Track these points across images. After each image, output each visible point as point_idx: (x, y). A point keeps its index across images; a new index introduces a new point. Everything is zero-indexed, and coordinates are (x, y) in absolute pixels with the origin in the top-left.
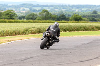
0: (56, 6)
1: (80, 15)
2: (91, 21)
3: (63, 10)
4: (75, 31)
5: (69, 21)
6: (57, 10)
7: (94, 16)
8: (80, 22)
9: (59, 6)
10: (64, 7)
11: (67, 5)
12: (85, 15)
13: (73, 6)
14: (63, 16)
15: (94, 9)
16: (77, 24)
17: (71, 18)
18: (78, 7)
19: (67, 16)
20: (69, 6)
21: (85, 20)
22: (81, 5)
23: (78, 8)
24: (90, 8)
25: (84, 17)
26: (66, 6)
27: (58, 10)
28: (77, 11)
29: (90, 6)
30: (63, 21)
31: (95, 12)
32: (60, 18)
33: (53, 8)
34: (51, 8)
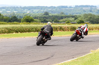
0: (8, 8)
1: (31, 16)
2: (42, 22)
3: (15, 12)
5: (20, 22)
6: (8, 12)
7: (46, 18)
8: (31, 23)
9: (11, 8)
10: (15, 8)
11: (19, 7)
12: (37, 16)
13: (25, 8)
14: (15, 17)
15: (45, 11)
16: (28, 25)
17: (22, 19)
18: (30, 8)
19: (18, 18)
20: (21, 7)
21: (36, 22)
22: (32, 7)
24: (42, 9)
25: (35, 18)
26: (17, 7)
27: (9, 12)
28: (28, 12)
29: (42, 8)
30: (14, 23)
31: (47, 13)
32: (12, 19)
34: (3, 10)
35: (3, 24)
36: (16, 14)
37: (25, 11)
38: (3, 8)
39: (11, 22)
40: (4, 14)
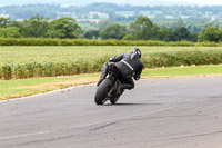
0: (168, 8)
1: (220, 28)
3: (183, 17)
4: (208, 63)
5: (195, 41)
6: (168, 17)
9: (174, 8)
10: (183, 9)
11: (193, 6)
13: (205, 9)
14: (183, 30)
16: (213, 48)
17: (200, 35)
19: (191, 31)
20: (196, 7)
23: (215, 12)
26: (189, 7)
27: (171, 17)
28: (213, 19)
32: (176, 34)
33: (160, 12)
35: (156, 45)
36: (185, 22)
37: (207, 16)
38: (158, 8)
39: (175, 40)
40: (158, 23)
